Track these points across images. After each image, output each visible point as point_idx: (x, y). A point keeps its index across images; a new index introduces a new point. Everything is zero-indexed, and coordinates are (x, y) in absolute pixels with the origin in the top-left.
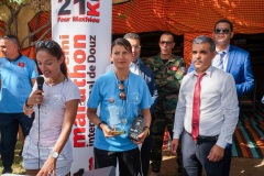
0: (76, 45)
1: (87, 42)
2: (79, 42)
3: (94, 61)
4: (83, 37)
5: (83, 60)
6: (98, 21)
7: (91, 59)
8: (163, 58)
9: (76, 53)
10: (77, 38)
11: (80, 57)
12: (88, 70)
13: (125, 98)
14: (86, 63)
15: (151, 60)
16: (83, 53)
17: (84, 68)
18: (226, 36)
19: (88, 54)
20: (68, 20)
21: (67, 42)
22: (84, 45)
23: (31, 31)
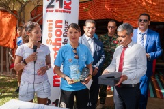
0: (57, 26)
1: (63, 24)
2: (59, 24)
4: (61, 22)
5: (60, 35)
6: (70, 12)
7: (65, 35)
8: (109, 35)
9: (57, 31)
10: (57, 22)
11: (59, 33)
12: (63, 41)
13: (78, 58)
14: (62, 37)
15: (102, 36)
16: (61, 31)
17: (60, 40)
19: (63, 32)
20: (52, 11)
21: (52, 24)
22: (61, 27)
23: (32, 17)
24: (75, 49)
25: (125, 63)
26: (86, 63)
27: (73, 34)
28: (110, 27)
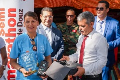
0: (10, 15)
1: (17, 13)
2: (12, 13)
3: (22, 26)
4: (15, 10)
5: (14, 25)
7: (20, 24)
9: (10, 21)
10: (10, 10)
11: (12, 23)
12: (17, 32)
13: (36, 51)
14: (16, 27)
15: (61, 26)
16: (15, 21)
17: (15, 30)
18: (102, 12)
19: (18, 21)
21: (4, 13)
22: (15, 16)
24: (34, 40)
25: (86, 54)
26: (45, 54)
27: (30, 24)
28: (69, 16)
